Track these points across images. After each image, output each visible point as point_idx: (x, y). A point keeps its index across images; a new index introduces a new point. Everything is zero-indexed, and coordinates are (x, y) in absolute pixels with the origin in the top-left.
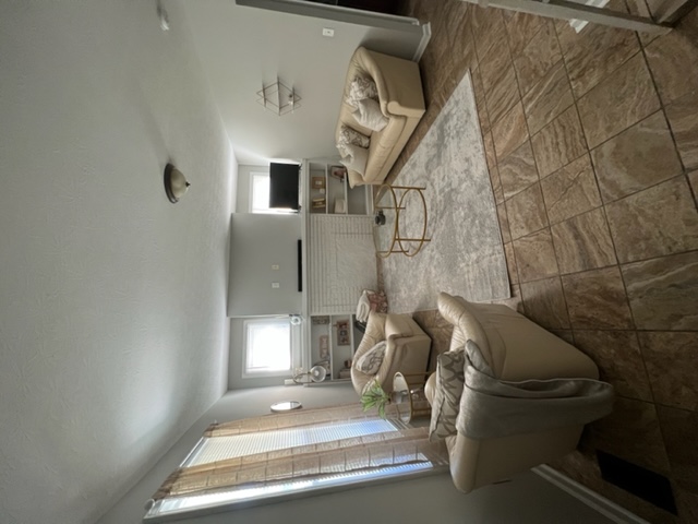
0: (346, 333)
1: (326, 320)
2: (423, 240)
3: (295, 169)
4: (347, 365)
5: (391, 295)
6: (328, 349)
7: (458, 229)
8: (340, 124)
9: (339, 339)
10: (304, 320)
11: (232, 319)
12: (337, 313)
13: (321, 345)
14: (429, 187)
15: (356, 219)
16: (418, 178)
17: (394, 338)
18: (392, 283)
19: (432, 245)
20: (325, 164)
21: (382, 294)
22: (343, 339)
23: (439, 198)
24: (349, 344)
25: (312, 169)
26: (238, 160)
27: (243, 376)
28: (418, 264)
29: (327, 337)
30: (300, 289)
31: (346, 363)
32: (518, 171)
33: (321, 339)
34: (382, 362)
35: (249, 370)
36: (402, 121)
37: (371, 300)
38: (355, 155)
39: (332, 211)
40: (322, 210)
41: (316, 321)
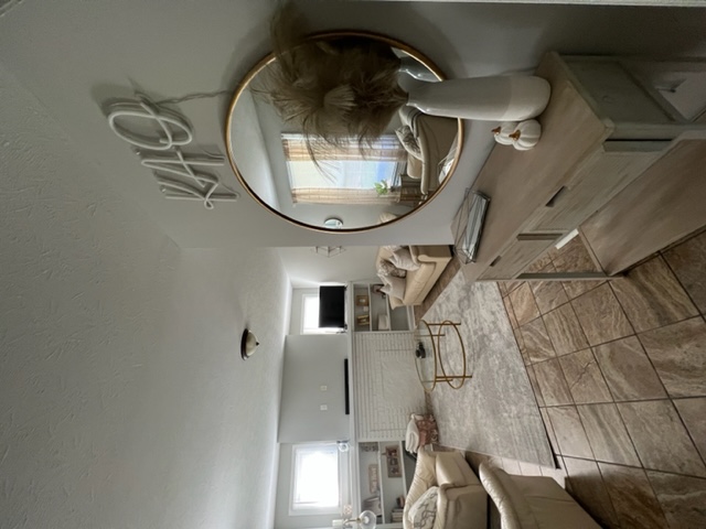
0: (396, 462)
1: (374, 447)
2: (464, 376)
3: (341, 290)
4: (400, 504)
5: (441, 423)
6: (377, 481)
7: (496, 376)
8: (379, 260)
9: (389, 469)
10: (353, 448)
11: (281, 444)
12: (385, 439)
13: (370, 475)
14: (463, 324)
15: (399, 336)
16: (453, 312)
17: (446, 489)
18: (441, 410)
19: (473, 381)
20: (368, 284)
21: (431, 419)
22: (394, 471)
23: (474, 338)
24: (400, 476)
25: (356, 288)
26: (292, 285)
27: (290, 513)
28: (463, 398)
29: (377, 466)
30: (347, 412)
31: (399, 500)
32: (537, 341)
33: (370, 469)
34: (435, 516)
35: (296, 506)
36: (432, 267)
37: (420, 427)
38: (394, 284)
39: (376, 328)
40: (366, 328)
41: (365, 448)
